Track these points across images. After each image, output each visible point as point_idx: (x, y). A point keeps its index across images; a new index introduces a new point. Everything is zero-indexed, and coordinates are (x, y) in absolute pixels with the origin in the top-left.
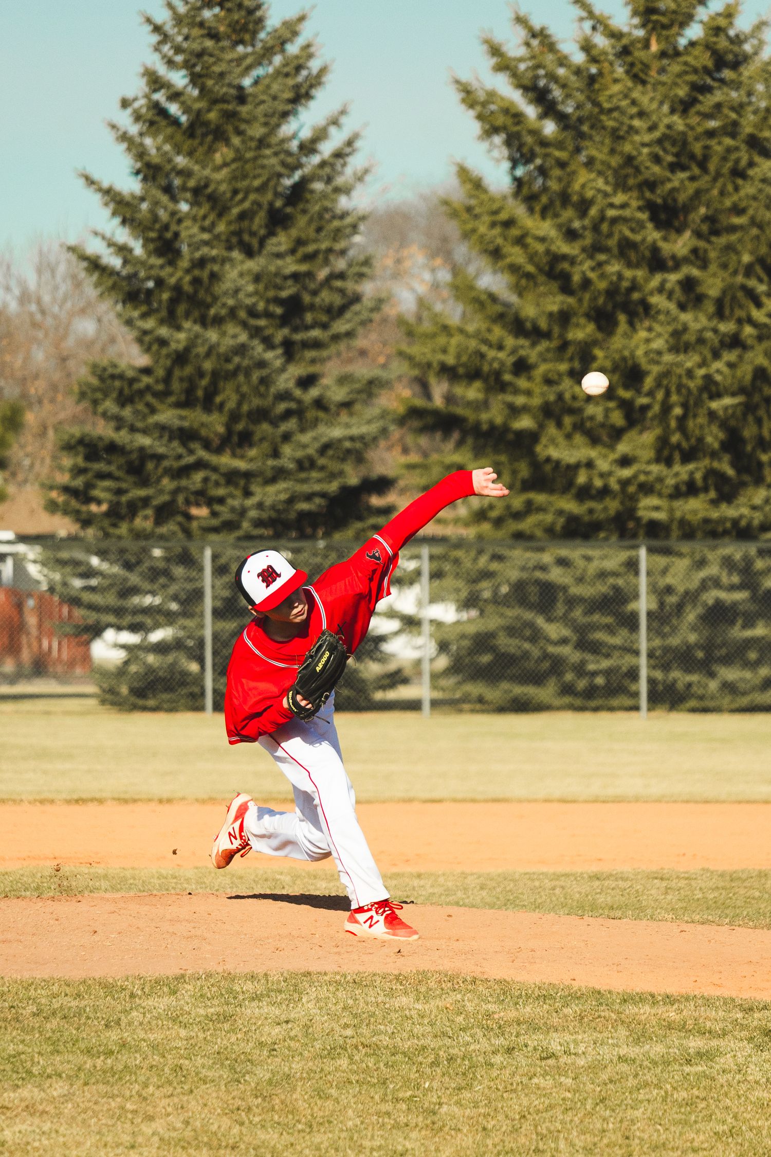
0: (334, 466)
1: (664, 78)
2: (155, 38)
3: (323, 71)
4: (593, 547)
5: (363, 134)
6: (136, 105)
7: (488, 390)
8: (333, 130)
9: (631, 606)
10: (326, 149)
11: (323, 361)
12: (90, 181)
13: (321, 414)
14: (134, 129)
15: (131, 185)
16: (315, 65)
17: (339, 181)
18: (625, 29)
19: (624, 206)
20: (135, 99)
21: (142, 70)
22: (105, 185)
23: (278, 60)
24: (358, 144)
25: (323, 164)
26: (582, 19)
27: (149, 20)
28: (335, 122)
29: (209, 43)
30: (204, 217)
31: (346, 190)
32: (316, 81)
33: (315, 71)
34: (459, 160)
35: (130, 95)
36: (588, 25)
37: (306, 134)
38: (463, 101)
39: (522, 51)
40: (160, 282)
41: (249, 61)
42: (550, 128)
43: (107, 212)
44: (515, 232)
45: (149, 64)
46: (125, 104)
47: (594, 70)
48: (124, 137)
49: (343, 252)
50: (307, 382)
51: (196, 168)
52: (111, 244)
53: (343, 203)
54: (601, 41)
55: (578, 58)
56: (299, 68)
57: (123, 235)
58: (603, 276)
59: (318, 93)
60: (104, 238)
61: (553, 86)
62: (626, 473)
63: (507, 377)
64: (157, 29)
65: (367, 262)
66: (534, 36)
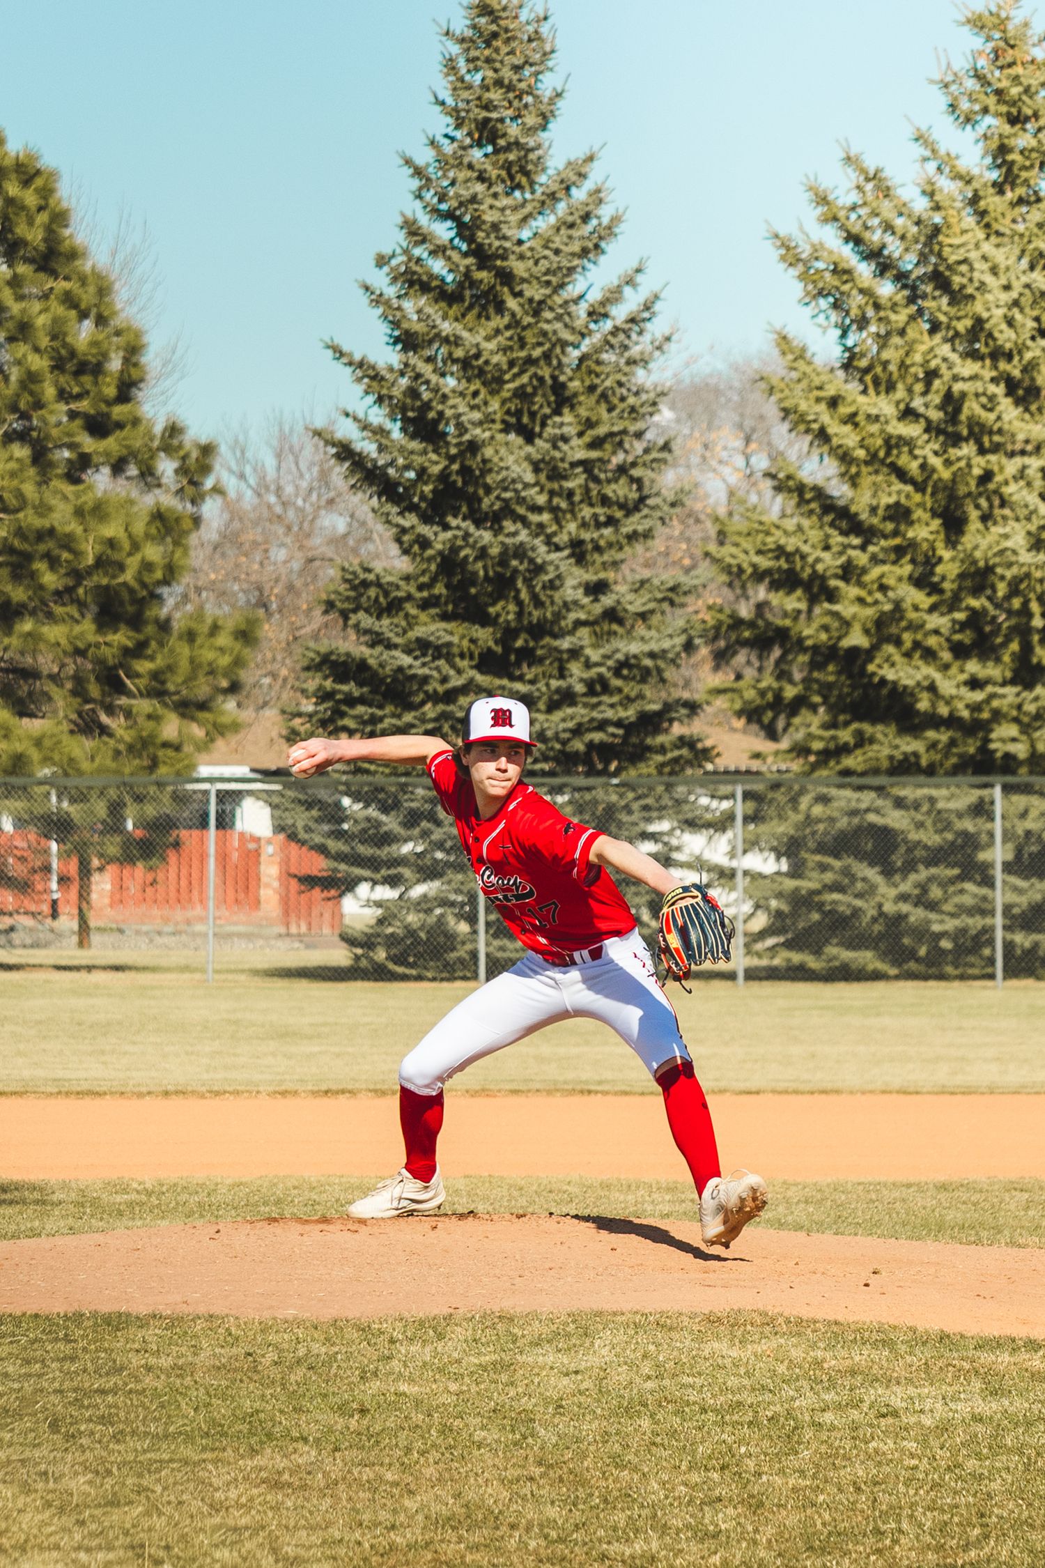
0: (631, 689)
1: (1021, 227)
2: (416, 183)
3: (616, 220)
4: (937, 786)
5: (662, 296)
6: (394, 262)
7: (813, 600)
8: (628, 291)
9: (982, 856)
10: (620, 313)
11: (615, 564)
12: (339, 353)
13: (615, 627)
14: (391, 291)
15: (387, 357)
16: (605, 213)
17: (635, 351)
18: (975, 171)
19: (974, 378)
20: (393, 256)
21: (400, 220)
22: (357, 357)
23: (562, 207)
24: (658, 307)
25: (616, 331)
26: (925, 159)
27: (408, 162)
28: (630, 282)
29: (479, 188)
30: (476, 394)
31: (644, 361)
32: (608, 231)
33: (605, 221)
34: (778, 326)
35: (387, 251)
36: (931, 167)
37: (594, 296)
38: (783, 258)
39: (854, 197)
40: (422, 472)
41: (529, 208)
42: (886, 289)
43: (360, 389)
44: (844, 410)
45: (409, 215)
46: (381, 261)
47: (937, 219)
48: (379, 301)
49: (639, 435)
50: (597, 589)
51: (465, 334)
52: (365, 427)
53: (640, 376)
54: (947, 185)
55: (920, 205)
56: (586, 218)
57: (378, 416)
58: (948, 463)
59: (609, 247)
60: (355, 419)
61: (889, 239)
62: (978, 696)
63: (833, 583)
64: (418, 172)
65: (666, 447)
66: (868, 180)
